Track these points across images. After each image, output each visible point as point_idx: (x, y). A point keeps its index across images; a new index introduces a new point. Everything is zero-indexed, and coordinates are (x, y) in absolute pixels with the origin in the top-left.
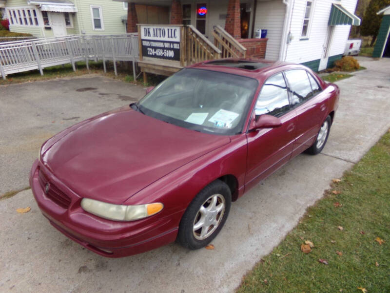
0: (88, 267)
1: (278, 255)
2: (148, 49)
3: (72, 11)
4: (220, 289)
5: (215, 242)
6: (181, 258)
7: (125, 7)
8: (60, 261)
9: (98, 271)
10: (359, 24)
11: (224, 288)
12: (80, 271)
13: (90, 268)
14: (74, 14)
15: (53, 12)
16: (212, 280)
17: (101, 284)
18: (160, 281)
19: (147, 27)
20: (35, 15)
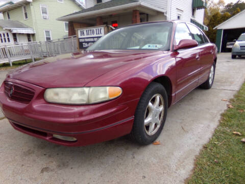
0: (50, 167)
1: (217, 143)
2: (84, 44)
3: (33, 33)
4: (178, 172)
5: (160, 139)
6: (134, 153)
7: (66, 30)
8: (23, 165)
9: (61, 169)
10: (208, 30)
11: (180, 170)
12: (42, 171)
13: (52, 168)
14: (33, 35)
15: (20, 34)
16: (168, 166)
17: (64, 179)
18: (120, 171)
19: (82, 30)
20: (8, 36)
